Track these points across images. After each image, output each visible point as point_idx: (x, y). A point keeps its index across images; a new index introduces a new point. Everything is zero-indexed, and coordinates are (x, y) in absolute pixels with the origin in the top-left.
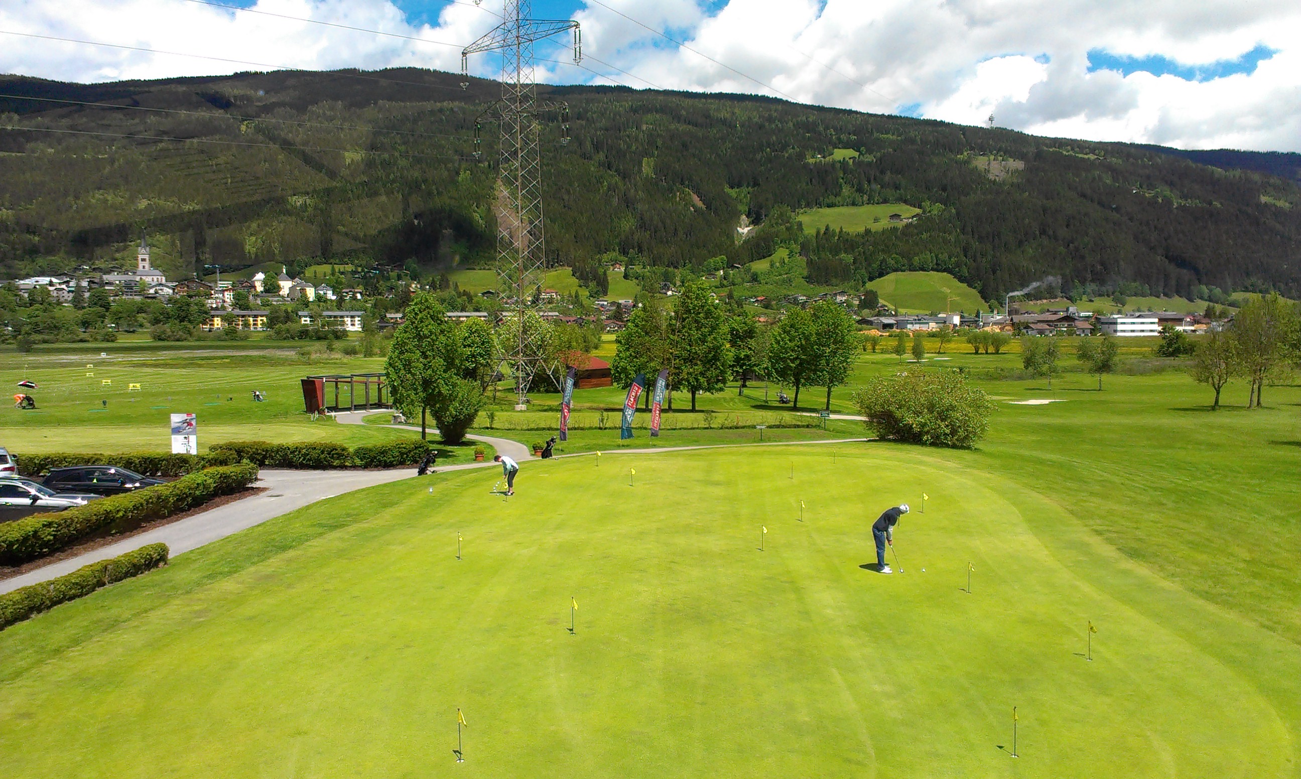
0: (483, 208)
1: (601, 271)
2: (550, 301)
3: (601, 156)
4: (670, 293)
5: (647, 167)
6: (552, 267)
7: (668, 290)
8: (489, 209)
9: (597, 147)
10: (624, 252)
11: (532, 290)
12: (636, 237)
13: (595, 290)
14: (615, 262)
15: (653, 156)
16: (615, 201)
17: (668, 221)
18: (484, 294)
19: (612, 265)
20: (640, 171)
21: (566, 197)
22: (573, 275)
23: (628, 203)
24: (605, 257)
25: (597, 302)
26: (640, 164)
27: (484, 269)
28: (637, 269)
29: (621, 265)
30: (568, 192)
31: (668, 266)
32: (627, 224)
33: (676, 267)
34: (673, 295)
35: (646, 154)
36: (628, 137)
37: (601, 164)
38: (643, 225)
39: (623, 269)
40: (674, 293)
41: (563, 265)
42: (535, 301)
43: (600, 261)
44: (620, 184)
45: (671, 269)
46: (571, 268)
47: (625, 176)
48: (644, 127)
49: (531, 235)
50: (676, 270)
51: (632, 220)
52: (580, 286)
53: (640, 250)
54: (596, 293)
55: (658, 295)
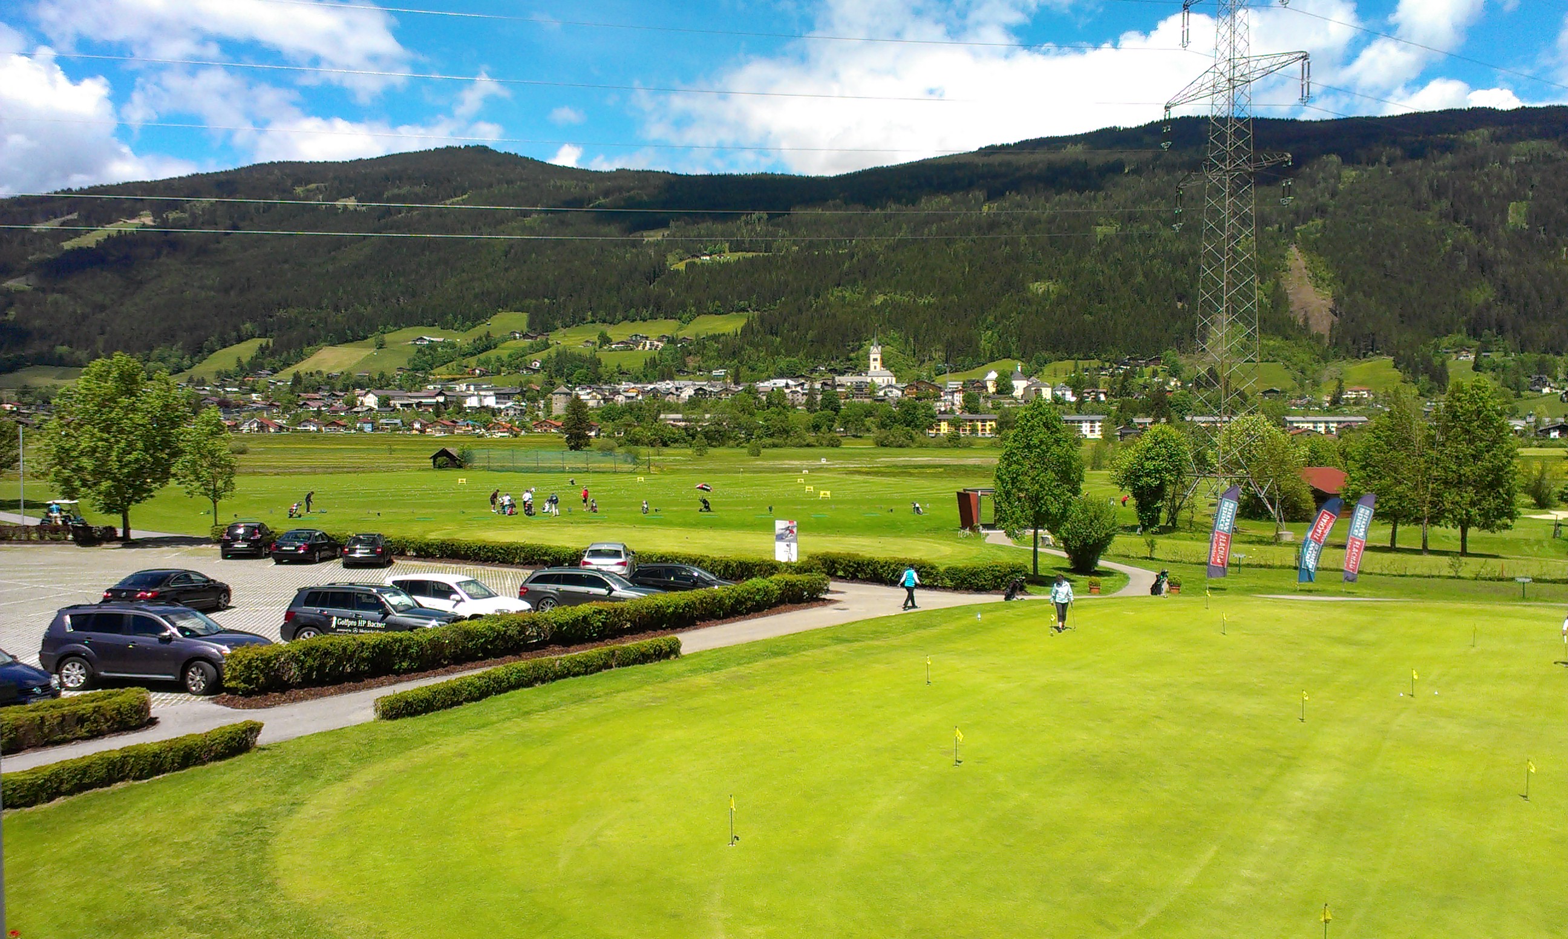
0: (1269, 283)
1: (1437, 361)
2: (1357, 402)
3: (1445, 204)
4: (1546, 390)
5: (1516, 215)
6: (1364, 357)
7: (1544, 385)
8: (1277, 285)
9: (1438, 192)
10: (1474, 332)
11: (1332, 387)
12: (1494, 312)
13: (1428, 387)
14: (1460, 348)
15: (1525, 198)
16: (1463, 265)
17: (1547, 289)
18: (1265, 393)
19: (1456, 352)
20: (1504, 220)
21: (1388, 263)
22: (1395, 367)
23: (1483, 266)
24: (1445, 341)
25: (1429, 404)
26: (1504, 212)
27: (1267, 361)
28: (1496, 357)
29: (1469, 352)
30: (1392, 256)
31: (1546, 352)
32: (1481, 295)
33: (1559, 354)
34: (1551, 394)
35: (1514, 196)
36: (1487, 175)
37: (1443, 215)
38: (1506, 293)
39: (1472, 357)
40: (1554, 391)
41: (1381, 354)
42: (1336, 401)
43: (1436, 347)
44: (1472, 241)
45: (1550, 356)
46: (1392, 358)
47: (1480, 229)
48: (1513, 160)
49: (1336, 315)
50: (1558, 358)
51: (1488, 290)
52: (1405, 382)
53: (1501, 330)
54: (1428, 391)
55: (1527, 393)
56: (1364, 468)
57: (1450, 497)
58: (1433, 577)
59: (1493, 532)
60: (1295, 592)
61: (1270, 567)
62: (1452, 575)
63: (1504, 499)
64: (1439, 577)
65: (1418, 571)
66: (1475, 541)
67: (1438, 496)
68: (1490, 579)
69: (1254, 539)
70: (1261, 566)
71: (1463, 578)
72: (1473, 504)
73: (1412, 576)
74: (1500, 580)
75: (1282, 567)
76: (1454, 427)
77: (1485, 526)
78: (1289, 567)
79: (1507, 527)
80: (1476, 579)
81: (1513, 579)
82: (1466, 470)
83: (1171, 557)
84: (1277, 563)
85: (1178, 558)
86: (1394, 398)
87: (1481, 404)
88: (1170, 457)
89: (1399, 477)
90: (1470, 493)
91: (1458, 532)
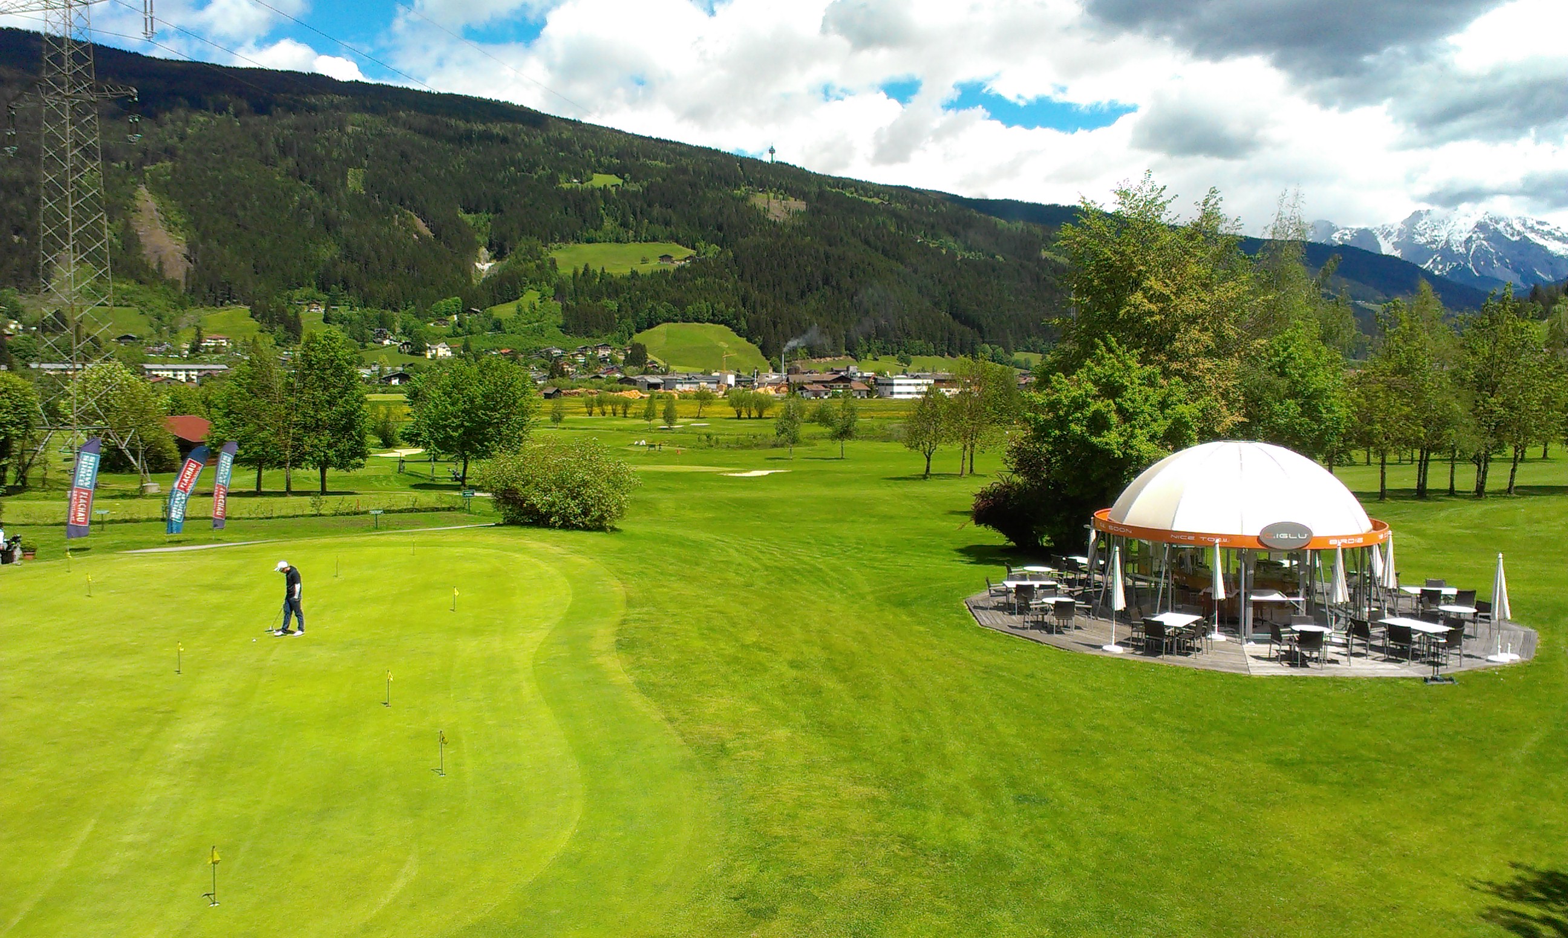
0: (119, 222)
1: (291, 312)
2: (217, 350)
3: (290, 162)
4: (387, 342)
5: (354, 180)
6: (221, 305)
7: (385, 338)
8: (127, 226)
9: (284, 150)
10: (323, 287)
11: (190, 335)
12: (339, 270)
13: (283, 336)
14: (312, 301)
15: (362, 166)
16: (310, 223)
17: (383, 251)
18: (120, 339)
19: (307, 305)
20: (344, 184)
21: (241, 213)
22: (252, 316)
23: (329, 225)
24: (297, 294)
25: (285, 353)
26: (344, 176)
27: (121, 305)
28: (343, 310)
29: (319, 305)
30: (244, 207)
31: (385, 308)
32: (328, 252)
33: (395, 310)
34: (391, 345)
35: (350, 163)
36: (328, 139)
37: (289, 173)
38: (349, 253)
39: (322, 310)
40: (393, 343)
41: (238, 303)
42: (195, 349)
43: (290, 299)
44: (317, 199)
45: (389, 312)
46: (248, 308)
47: (323, 190)
48: (349, 129)
49: (191, 261)
50: (395, 314)
51: (334, 248)
52: (262, 331)
53: (346, 287)
54: (284, 341)
55: (370, 344)
56: (227, 415)
57: (309, 440)
58: (297, 516)
59: (348, 471)
60: (163, 544)
61: (136, 521)
62: (313, 513)
63: (356, 441)
64: (302, 516)
65: (284, 513)
66: (333, 481)
67: (298, 440)
68: (348, 514)
69: (116, 493)
70: (126, 521)
71: (323, 515)
72: (330, 446)
73: (278, 517)
74: (356, 514)
75: (149, 520)
76: (310, 374)
77: (341, 466)
78: (156, 520)
79: (359, 465)
80: (335, 515)
81: (366, 512)
82: (322, 415)
83: (22, 520)
84: (144, 517)
85: (31, 521)
86: (252, 347)
87: (333, 354)
88: (16, 409)
89: (262, 423)
90: (327, 437)
91: (317, 473)
